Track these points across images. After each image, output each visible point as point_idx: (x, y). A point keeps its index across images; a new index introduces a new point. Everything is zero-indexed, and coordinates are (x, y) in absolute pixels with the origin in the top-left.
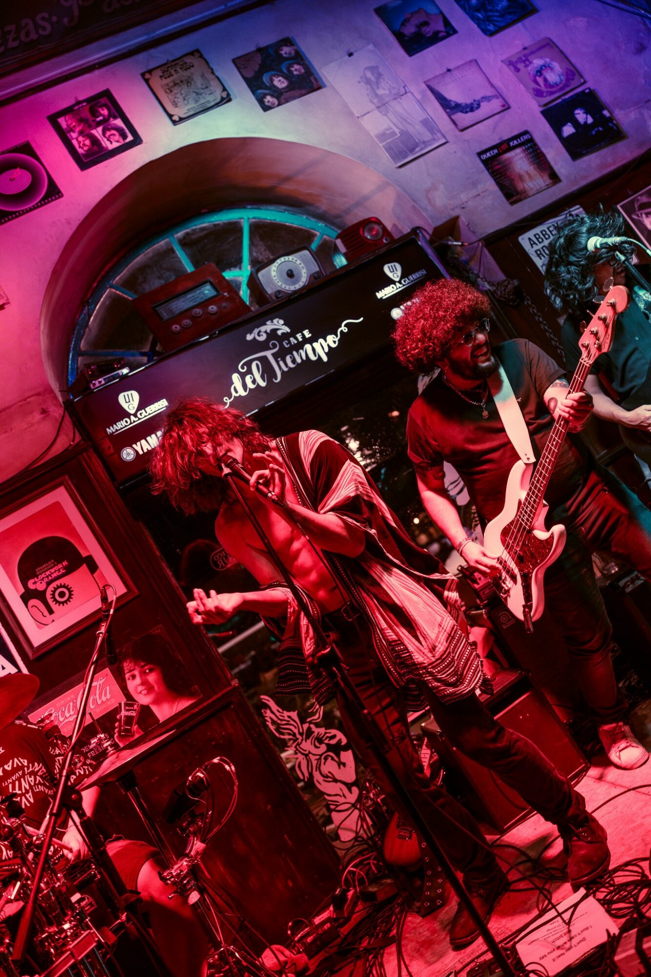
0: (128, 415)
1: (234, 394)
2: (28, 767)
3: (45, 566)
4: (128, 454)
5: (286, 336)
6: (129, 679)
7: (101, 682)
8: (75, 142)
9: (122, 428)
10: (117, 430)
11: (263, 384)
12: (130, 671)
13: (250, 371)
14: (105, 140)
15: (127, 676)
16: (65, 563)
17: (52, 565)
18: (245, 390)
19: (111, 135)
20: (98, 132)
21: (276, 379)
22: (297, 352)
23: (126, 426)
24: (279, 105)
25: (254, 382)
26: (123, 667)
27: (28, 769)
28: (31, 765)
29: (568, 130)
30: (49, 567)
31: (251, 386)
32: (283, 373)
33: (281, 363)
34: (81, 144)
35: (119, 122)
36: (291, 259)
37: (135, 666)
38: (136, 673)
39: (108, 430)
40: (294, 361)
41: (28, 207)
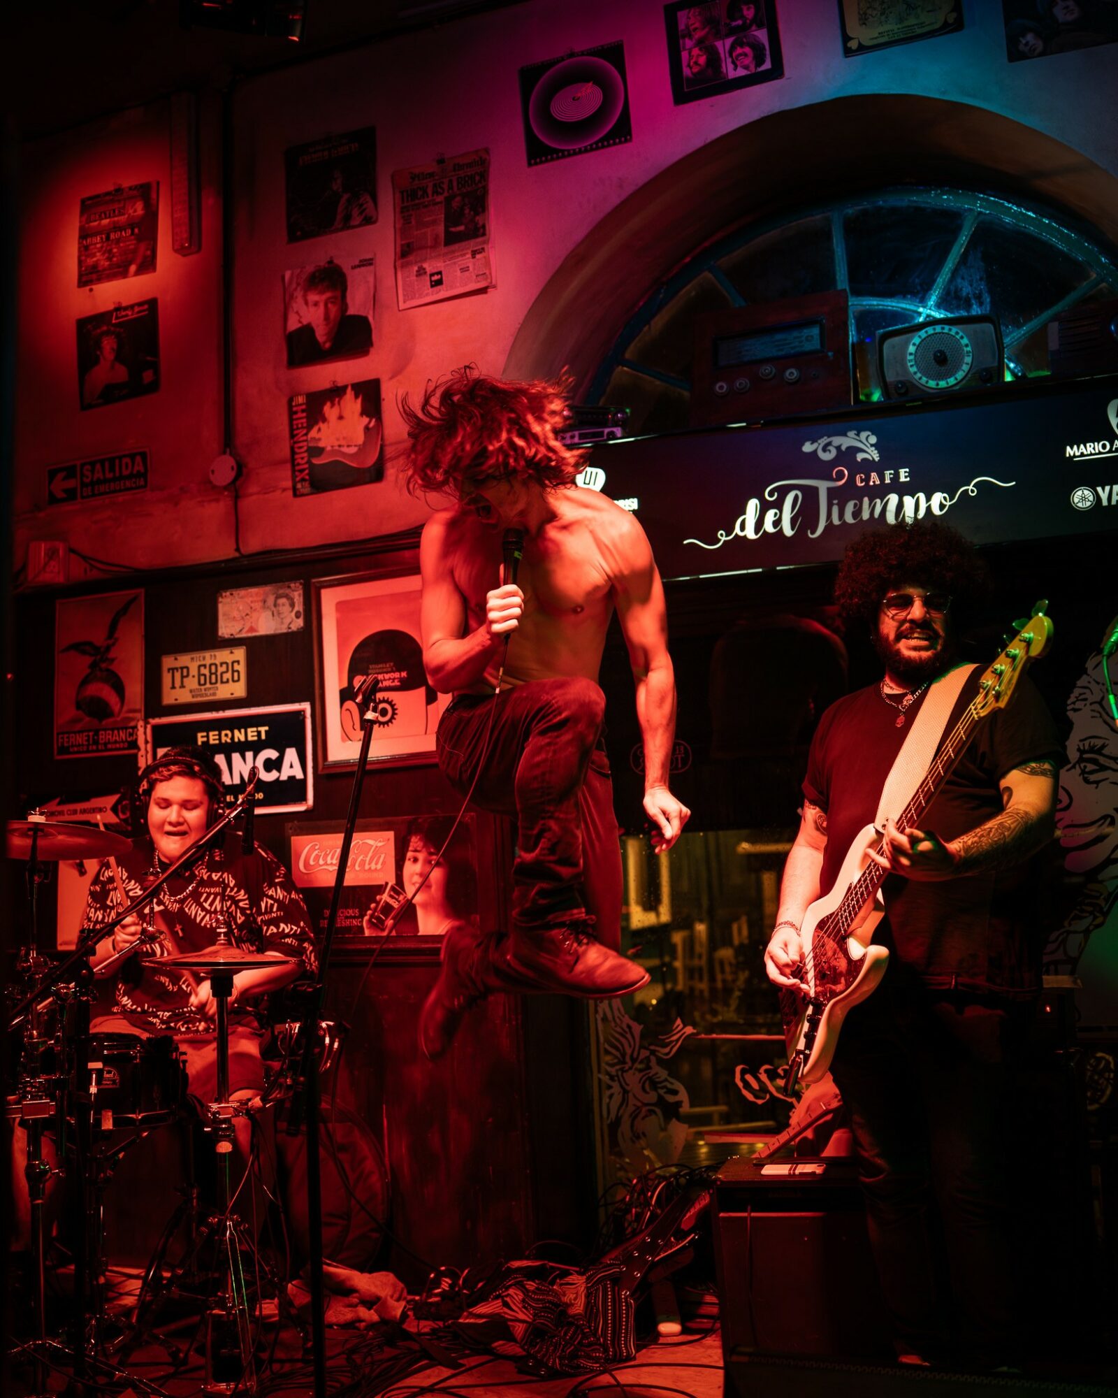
1: (737, 530)
2: (232, 890)
3: (381, 666)
5: (868, 466)
6: (409, 859)
7: (380, 844)
8: (684, 55)
11: (788, 532)
12: (416, 851)
13: (779, 505)
14: (729, 60)
15: (410, 854)
16: (404, 674)
17: (390, 669)
18: (756, 533)
19: (740, 55)
20: (723, 46)
21: (813, 533)
22: (871, 501)
24: (1041, 54)
25: (777, 523)
26: (409, 841)
27: (231, 891)
28: (236, 889)
30: (385, 670)
31: (769, 527)
32: (830, 526)
33: (835, 510)
34: (693, 59)
35: (762, 35)
37: (423, 847)
38: (421, 856)
40: (857, 513)
41: (576, 147)
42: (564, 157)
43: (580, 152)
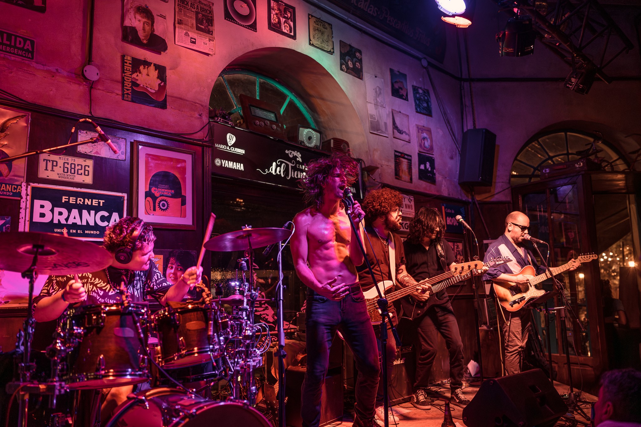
0: (227, 145)
1: (270, 170)
3: (163, 186)
4: (218, 162)
5: (298, 162)
6: (169, 267)
8: (272, 15)
9: (221, 148)
10: (219, 148)
11: (283, 176)
12: (172, 264)
13: (280, 166)
14: (283, 26)
15: (169, 265)
16: (173, 191)
17: (167, 188)
18: (275, 173)
19: (286, 26)
20: (283, 20)
21: (288, 178)
22: (300, 173)
23: (224, 149)
24: (346, 72)
25: (280, 172)
26: (169, 260)
29: (422, 167)
30: (165, 188)
31: (278, 172)
32: (291, 177)
33: (293, 172)
34: (274, 20)
35: (292, 24)
36: (313, 133)
37: (175, 263)
38: (174, 266)
39: (216, 144)
40: (297, 175)
41: (241, 23)
42: (236, 24)
43: (241, 25)
